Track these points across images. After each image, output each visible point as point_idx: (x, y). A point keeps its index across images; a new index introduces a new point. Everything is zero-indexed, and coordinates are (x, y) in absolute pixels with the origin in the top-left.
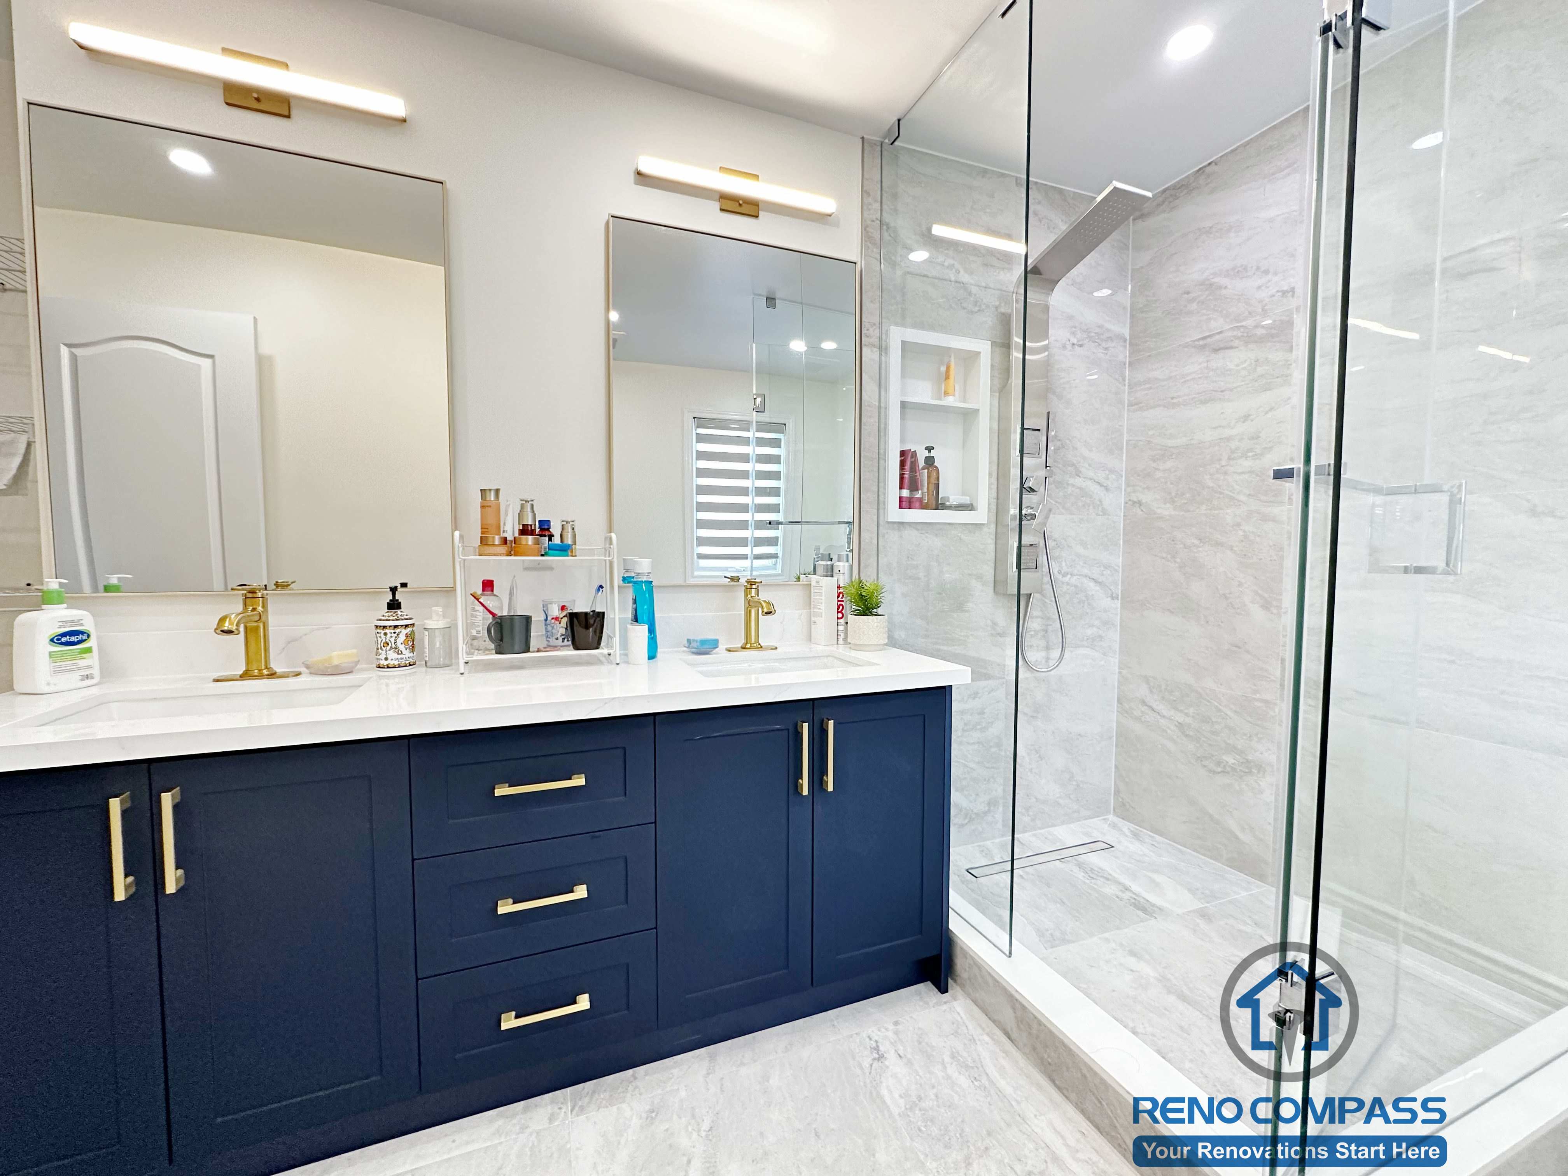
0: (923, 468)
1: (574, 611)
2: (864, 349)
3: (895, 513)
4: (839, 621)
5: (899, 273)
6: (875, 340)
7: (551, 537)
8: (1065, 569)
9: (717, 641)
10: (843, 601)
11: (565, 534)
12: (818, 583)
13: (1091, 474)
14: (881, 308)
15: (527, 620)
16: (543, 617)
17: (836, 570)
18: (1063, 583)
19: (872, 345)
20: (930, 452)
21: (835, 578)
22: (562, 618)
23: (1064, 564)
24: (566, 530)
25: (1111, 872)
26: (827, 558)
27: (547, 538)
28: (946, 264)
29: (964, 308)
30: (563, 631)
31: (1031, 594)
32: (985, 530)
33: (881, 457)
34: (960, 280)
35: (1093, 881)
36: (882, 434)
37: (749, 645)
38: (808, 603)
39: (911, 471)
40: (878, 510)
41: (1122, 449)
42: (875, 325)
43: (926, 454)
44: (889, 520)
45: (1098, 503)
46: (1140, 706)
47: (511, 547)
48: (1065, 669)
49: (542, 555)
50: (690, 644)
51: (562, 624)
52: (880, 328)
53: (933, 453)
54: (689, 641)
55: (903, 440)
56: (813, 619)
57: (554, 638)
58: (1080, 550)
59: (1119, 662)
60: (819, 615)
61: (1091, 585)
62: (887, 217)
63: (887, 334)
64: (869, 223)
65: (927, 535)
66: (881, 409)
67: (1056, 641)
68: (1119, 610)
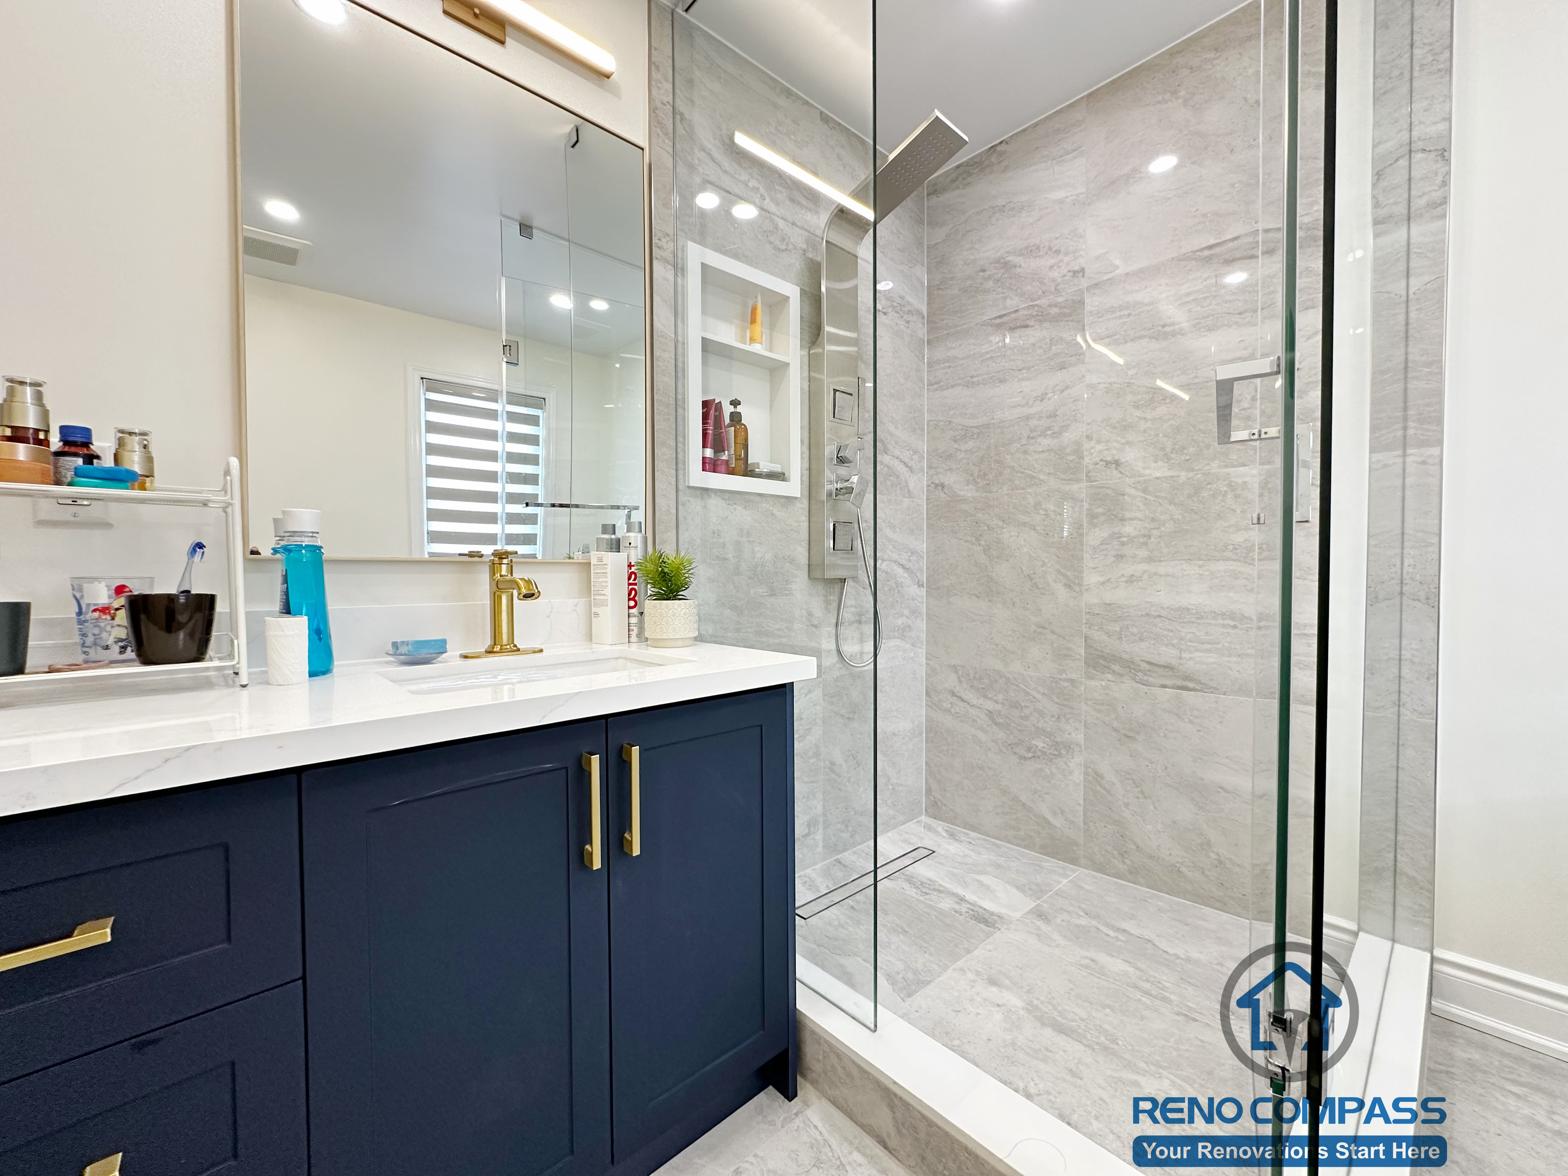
0: (730, 426)
2: (655, 263)
3: (697, 476)
4: (632, 610)
5: (697, 179)
6: (668, 255)
7: (91, 457)
9: (444, 642)
10: (635, 584)
11: (125, 452)
12: (597, 562)
13: (897, 452)
14: (676, 218)
15: (16, 611)
16: (66, 606)
17: (622, 546)
19: (666, 261)
20: (735, 407)
21: (623, 554)
22: (116, 608)
24: (128, 447)
25: (940, 882)
26: (613, 531)
27: (80, 459)
28: (750, 184)
29: (770, 243)
30: (120, 633)
31: (845, 579)
32: (798, 505)
33: (679, 404)
34: (765, 207)
36: (680, 375)
37: (499, 647)
38: (587, 588)
39: (715, 427)
40: (677, 470)
41: (923, 430)
42: (668, 235)
43: (732, 409)
44: (691, 484)
45: (904, 484)
46: (951, 698)
49: (64, 482)
50: (397, 649)
51: (118, 619)
52: (676, 242)
53: (739, 409)
54: (395, 645)
55: (705, 386)
56: (594, 610)
57: (99, 645)
58: (889, 533)
59: (927, 653)
60: (604, 604)
61: (900, 571)
62: (681, 106)
63: (683, 251)
64: (659, 104)
65: (735, 506)
66: (679, 346)
67: (868, 633)
68: (925, 598)
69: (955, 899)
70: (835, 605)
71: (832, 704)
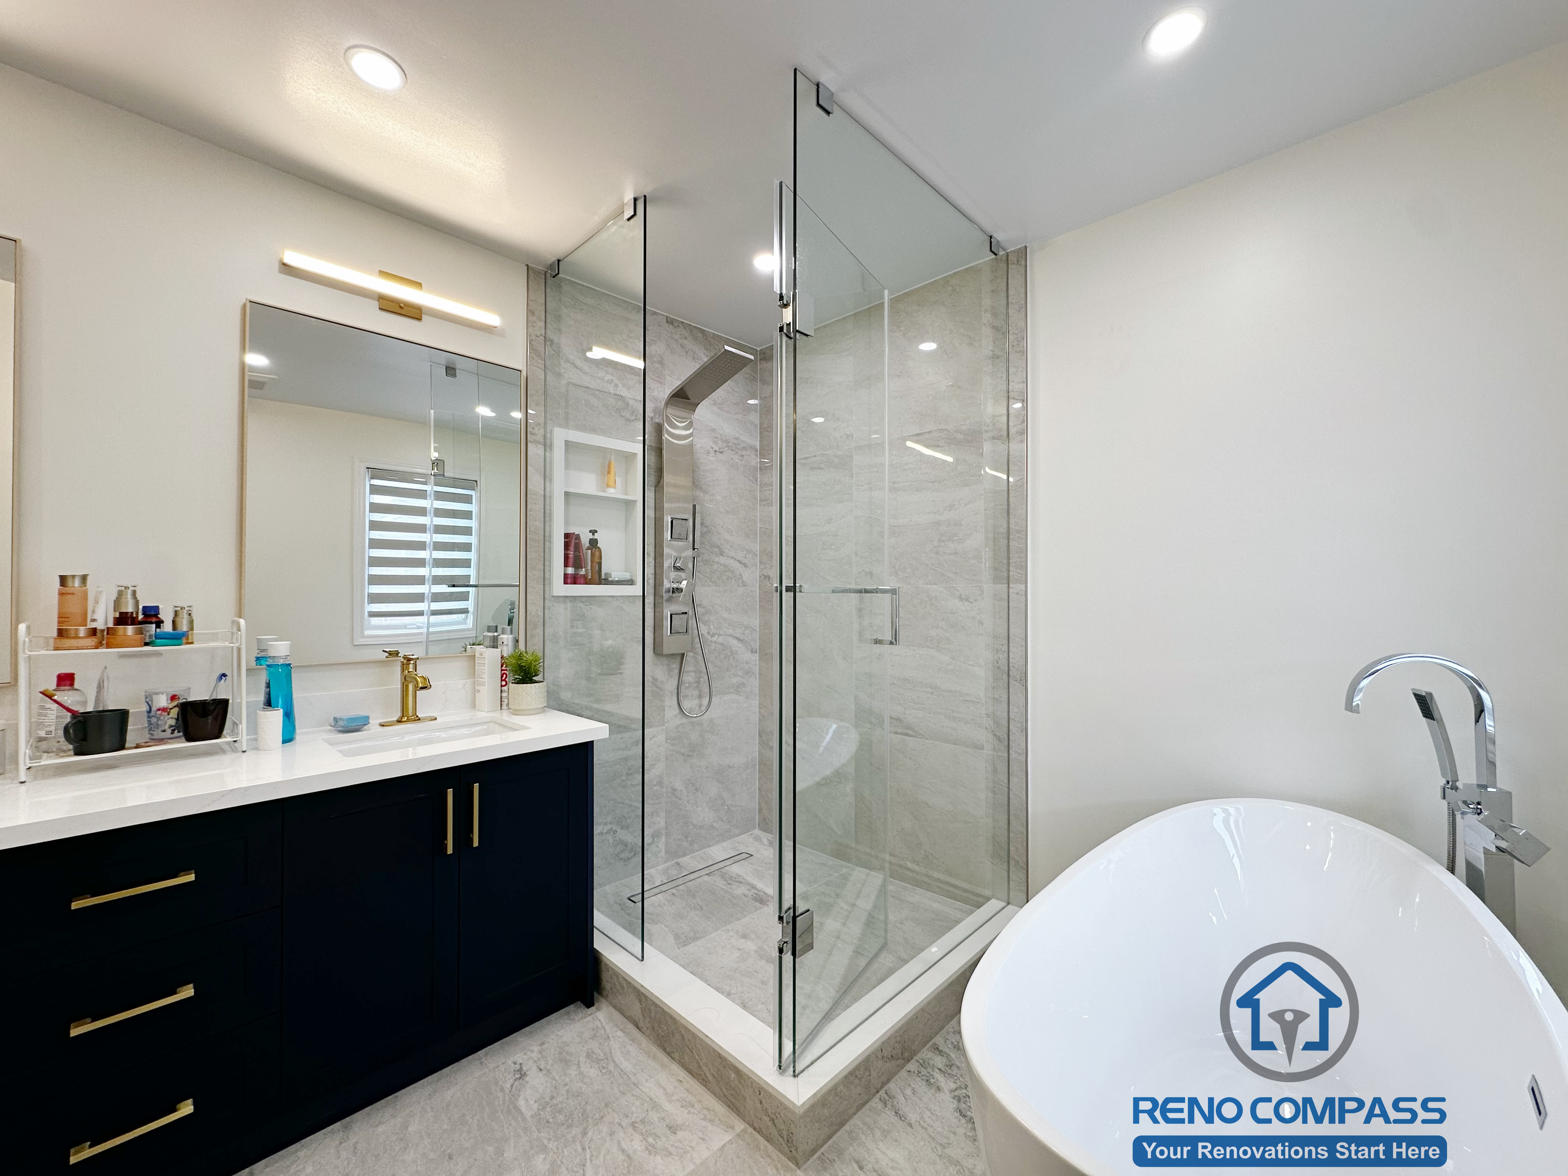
0: (588, 549)
1: (190, 699)
2: (529, 444)
3: (560, 588)
4: (503, 688)
5: (564, 382)
6: (540, 438)
7: (159, 623)
8: (713, 630)
9: (368, 718)
10: (505, 671)
11: (178, 620)
12: (481, 654)
13: (732, 554)
14: (545, 411)
15: (123, 715)
16: (145, 708)
17: (500, 642)
18: (711, 642)
19: (536, 442)
20: (593, 534)
21: (499, 650)
22: (171, 709)
23: (712, 627)
24: (181, 616)
25: (745, 877)
26: (494, 630)
27: (154, 626)
28: (604, 380)
29: (622, 416)
30: (173, 722)
31: (684, 654)
33: (546, 539)
34: (618, 393)
35: (729, 886)
36: (547, 519)
37: (406, 718)
38: (473, 672)
39: (575, 551)
40: (544, 585)
41: (756, 534)
42: (539, 425)
43: (590, 536)
44: (554, 595)
45: (739, 577)
47: (103, 638)
48: (715, 713)
49: (146, 644)
50: (337, 722)
51: (171, 715)
52: (545, 428)
53: (596, 536)
54: (335, 719)
55: (567, 523)
56: (477, 688)
57: (160, 729)
58: (725, 615)
59: (759, 704)
60: (483, 684)
61: (735, 642)
62: (551, 335)
63: (551, 433)
64: (534, 338)
65: (591, 606)
66: (546, 498)
67: (706, 691)
68: (758, 661)
69: (749, 887)
70: (677, 671)
71: (673, 745)
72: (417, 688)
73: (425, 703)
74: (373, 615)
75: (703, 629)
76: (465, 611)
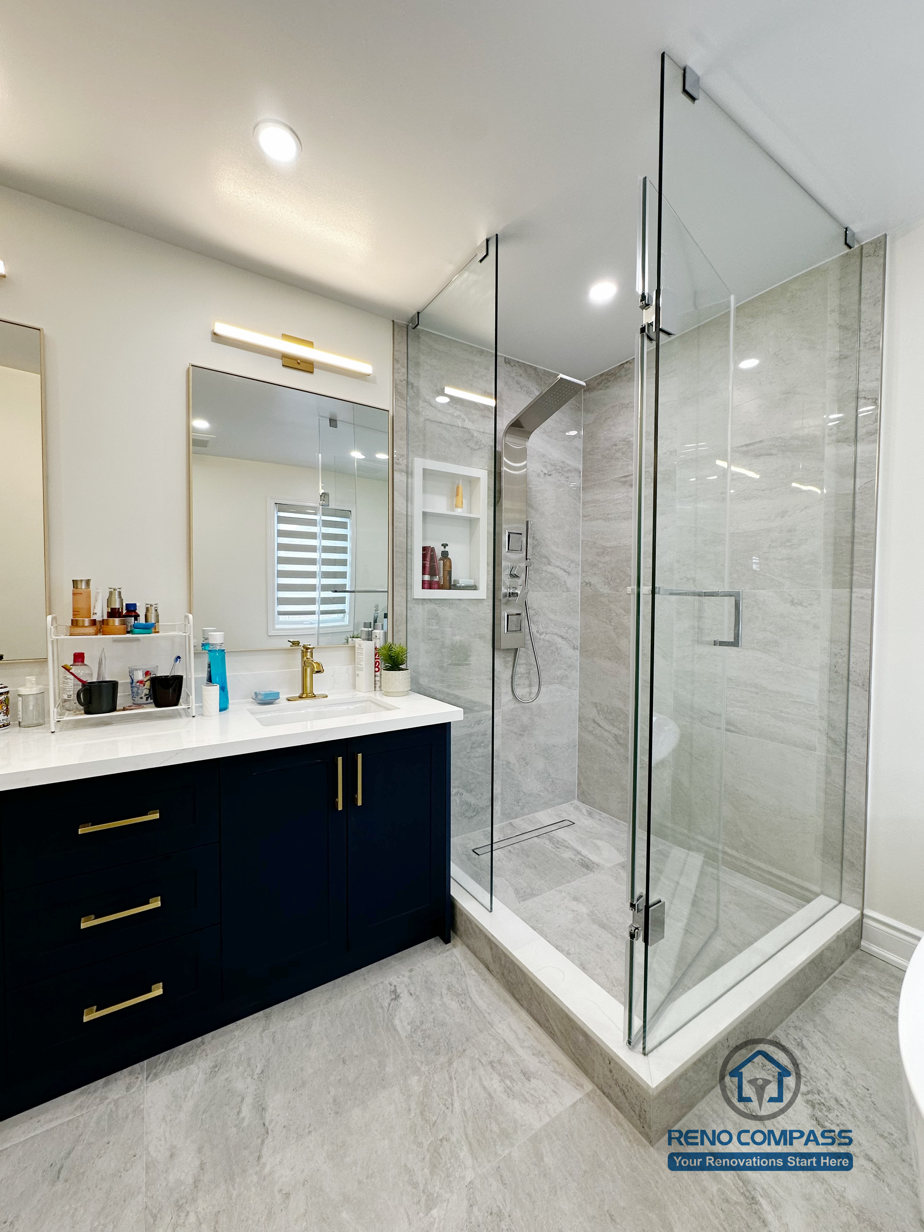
0: (440, 560)
1: (158, 675)
2: (395, 474)
3: (419, 593)
4: (376, 673)
5: (422, 419)
6: (403, 467)
7: (136, 617)
8: (541, 630)
9: (278, 693)
10: (378, 659)
11: (149, 614)
12: (360, 645)
13: (558, 563)
14: (407, 445)
15: (114, 685)
16: (129, 680)
17: (374, 636)
18: (540, 639)
19: (402, 471)
20: (445, 547)
21: (373, 642)
22: (146, 682)
23: (540, 626)
24: (150, 612)
25: (570, 842)
26: (369, 626)
27: (133, 618)
28: (455, 414)
29: (468, 446)
30: (147, 692)
31: (518, 648)
32: (485, 603)
33: (408, 552)
35: (557, 849)
36: (409, 535)
37: (305, 695)
38: (353, 659)
39: (431, 562)
40: (407, 590)
41: (579, 546)
42: (402, 457)
43: (442, 549)
44: (415, 597)
45: (563, 583)
46: (592, 724)
47: (100, 627)
48: (543, 699)
49: (128, 632)
50: (257, 696)
51: (146, 686)
52: (408, 458)
53: (447, 549)
54: (256, 693)
55: (424, 538)
56: (357, 672)
57: (139, 697)
58: (551, 616)
59: (579, 694)
60: (361, 669)
61: (560, 640)
62: (412, 379)
63: (412, 463)
64: (398, 382)
65: (443, 607)
66: (408, 517)
67: (536, 681)
68: (578, 657)
69: (575, 853)
70: (513, 664)
71: (508, 725)
72: (313, 672)
73: (319, 684)
74: (281, 613)
75: (534, 629)
76: (343, 612)
